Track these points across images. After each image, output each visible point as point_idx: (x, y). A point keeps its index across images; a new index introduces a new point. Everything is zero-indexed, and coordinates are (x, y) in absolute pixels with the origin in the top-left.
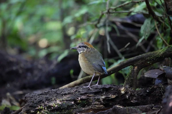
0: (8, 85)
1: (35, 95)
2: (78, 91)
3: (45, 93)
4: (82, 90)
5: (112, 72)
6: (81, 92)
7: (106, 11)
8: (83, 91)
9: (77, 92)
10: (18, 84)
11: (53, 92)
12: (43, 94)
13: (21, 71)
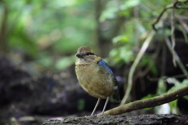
0: (13, 107)
1: (58, 123)
2: (125, 121)
3: (74, 120)
4: (131, 119)
5: (177, 96)
6: (130, 123)
7: (172, 5)
8: (133, 121)
9: (123, 123)
10: (27, 106)
11: (86, 120)
12: (71, 123)
13: (32, 87)
